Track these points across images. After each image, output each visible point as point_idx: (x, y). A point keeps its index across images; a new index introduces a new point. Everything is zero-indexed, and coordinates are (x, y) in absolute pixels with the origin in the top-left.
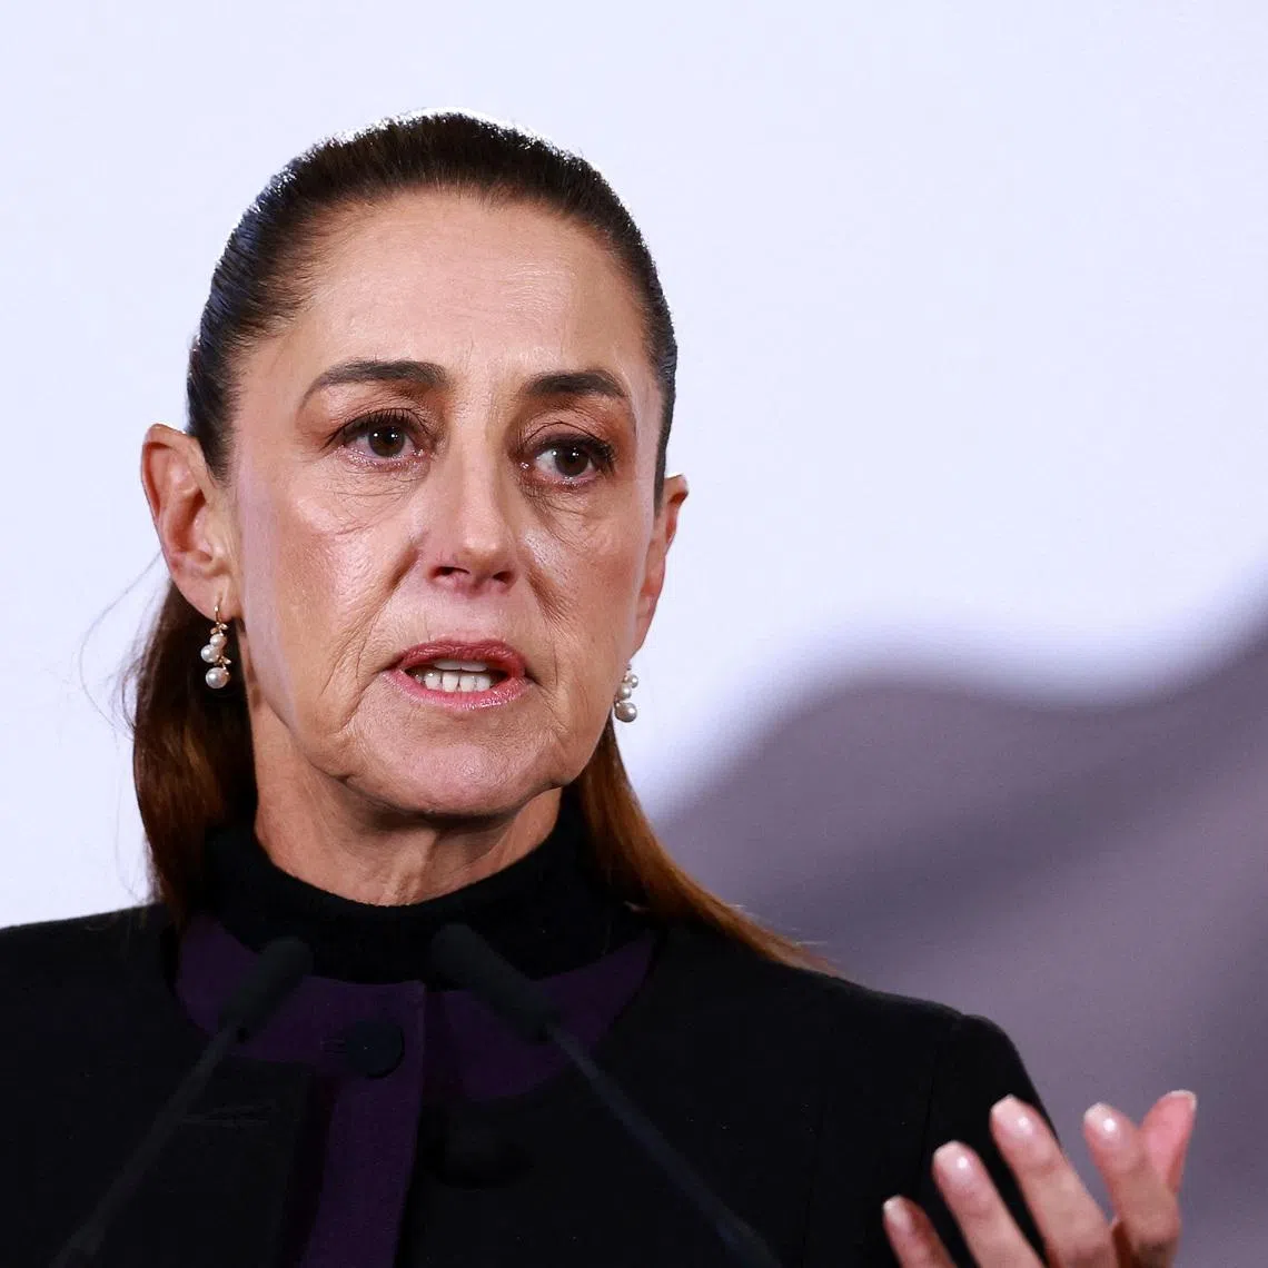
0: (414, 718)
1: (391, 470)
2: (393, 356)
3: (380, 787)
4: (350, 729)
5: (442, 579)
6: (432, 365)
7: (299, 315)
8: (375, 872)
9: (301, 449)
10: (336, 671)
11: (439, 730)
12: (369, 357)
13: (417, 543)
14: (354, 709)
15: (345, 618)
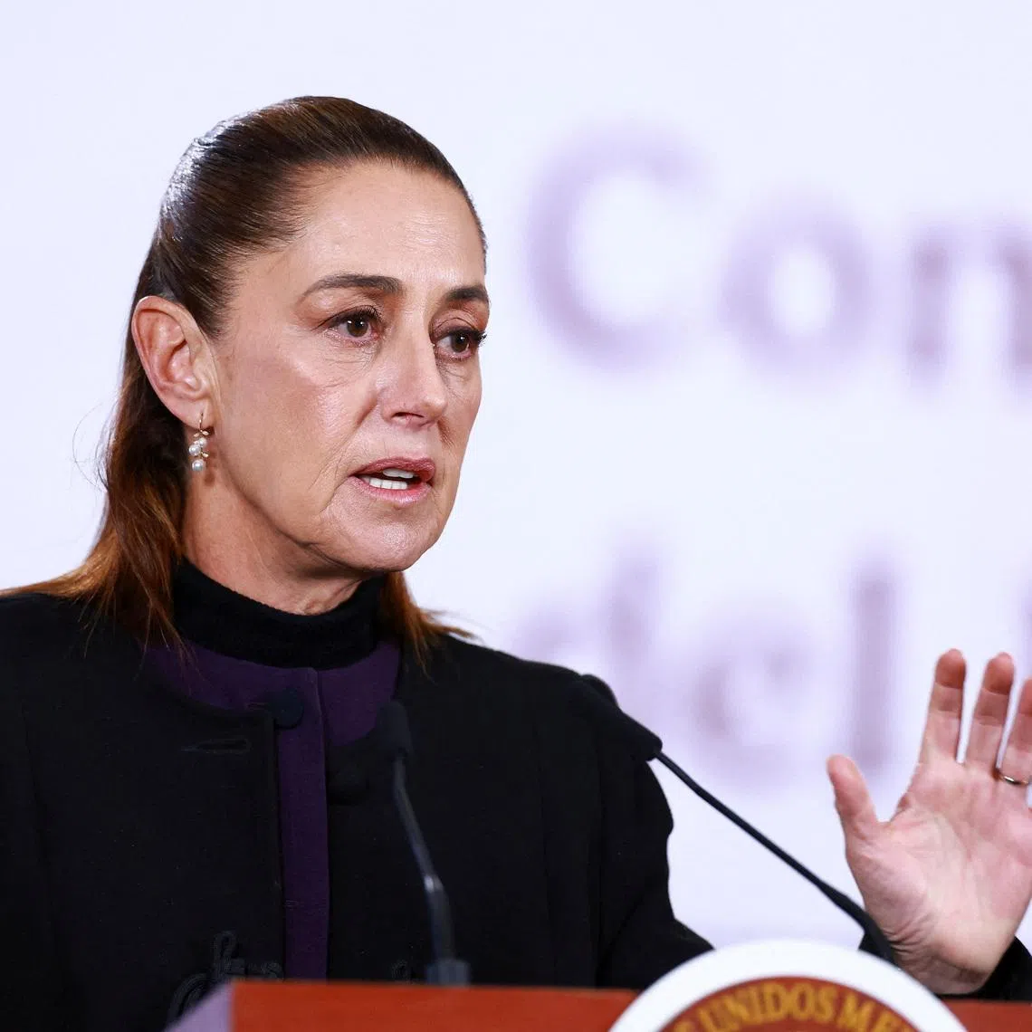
0: (372, 508)
1: (362, 345)
2: (369, 272)
3: (343, 552)
4: (326, 513)
5: (397, 419)
6: (395, 280)
7: (295, 239)
8: (292, 596)
9: (296, 327)
10: (322, 475)
11: (386, 514)
12: (353, 272)
13: (378, 395)
14: (330, 501)
15: (331, 442)
